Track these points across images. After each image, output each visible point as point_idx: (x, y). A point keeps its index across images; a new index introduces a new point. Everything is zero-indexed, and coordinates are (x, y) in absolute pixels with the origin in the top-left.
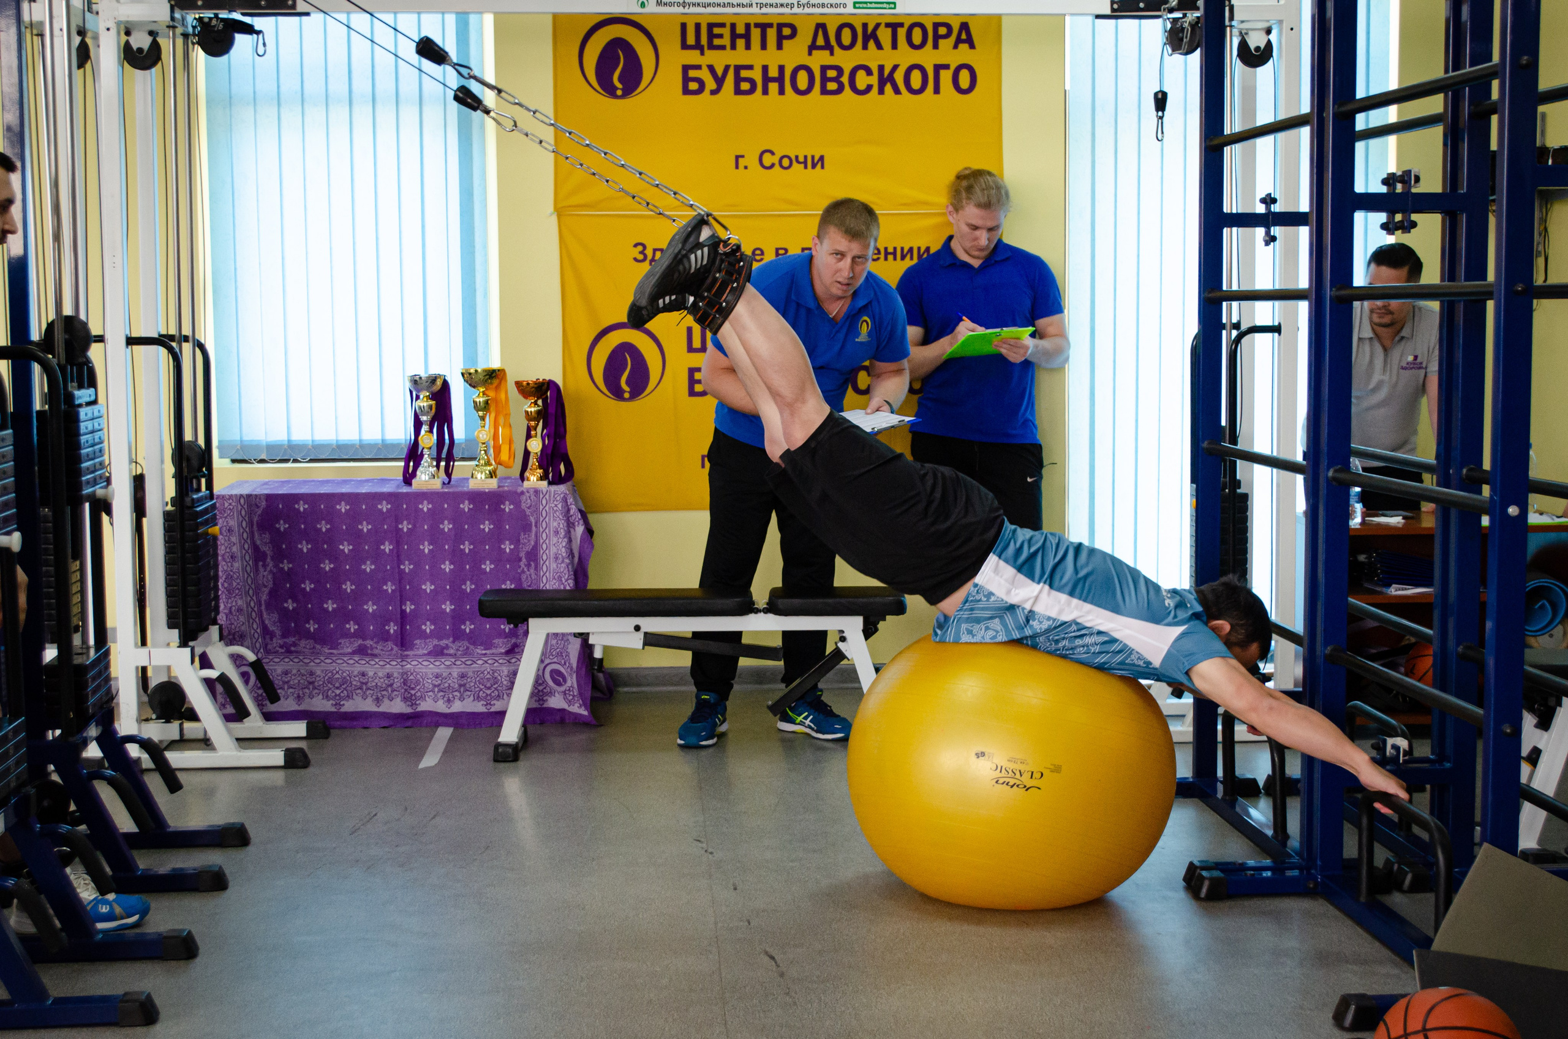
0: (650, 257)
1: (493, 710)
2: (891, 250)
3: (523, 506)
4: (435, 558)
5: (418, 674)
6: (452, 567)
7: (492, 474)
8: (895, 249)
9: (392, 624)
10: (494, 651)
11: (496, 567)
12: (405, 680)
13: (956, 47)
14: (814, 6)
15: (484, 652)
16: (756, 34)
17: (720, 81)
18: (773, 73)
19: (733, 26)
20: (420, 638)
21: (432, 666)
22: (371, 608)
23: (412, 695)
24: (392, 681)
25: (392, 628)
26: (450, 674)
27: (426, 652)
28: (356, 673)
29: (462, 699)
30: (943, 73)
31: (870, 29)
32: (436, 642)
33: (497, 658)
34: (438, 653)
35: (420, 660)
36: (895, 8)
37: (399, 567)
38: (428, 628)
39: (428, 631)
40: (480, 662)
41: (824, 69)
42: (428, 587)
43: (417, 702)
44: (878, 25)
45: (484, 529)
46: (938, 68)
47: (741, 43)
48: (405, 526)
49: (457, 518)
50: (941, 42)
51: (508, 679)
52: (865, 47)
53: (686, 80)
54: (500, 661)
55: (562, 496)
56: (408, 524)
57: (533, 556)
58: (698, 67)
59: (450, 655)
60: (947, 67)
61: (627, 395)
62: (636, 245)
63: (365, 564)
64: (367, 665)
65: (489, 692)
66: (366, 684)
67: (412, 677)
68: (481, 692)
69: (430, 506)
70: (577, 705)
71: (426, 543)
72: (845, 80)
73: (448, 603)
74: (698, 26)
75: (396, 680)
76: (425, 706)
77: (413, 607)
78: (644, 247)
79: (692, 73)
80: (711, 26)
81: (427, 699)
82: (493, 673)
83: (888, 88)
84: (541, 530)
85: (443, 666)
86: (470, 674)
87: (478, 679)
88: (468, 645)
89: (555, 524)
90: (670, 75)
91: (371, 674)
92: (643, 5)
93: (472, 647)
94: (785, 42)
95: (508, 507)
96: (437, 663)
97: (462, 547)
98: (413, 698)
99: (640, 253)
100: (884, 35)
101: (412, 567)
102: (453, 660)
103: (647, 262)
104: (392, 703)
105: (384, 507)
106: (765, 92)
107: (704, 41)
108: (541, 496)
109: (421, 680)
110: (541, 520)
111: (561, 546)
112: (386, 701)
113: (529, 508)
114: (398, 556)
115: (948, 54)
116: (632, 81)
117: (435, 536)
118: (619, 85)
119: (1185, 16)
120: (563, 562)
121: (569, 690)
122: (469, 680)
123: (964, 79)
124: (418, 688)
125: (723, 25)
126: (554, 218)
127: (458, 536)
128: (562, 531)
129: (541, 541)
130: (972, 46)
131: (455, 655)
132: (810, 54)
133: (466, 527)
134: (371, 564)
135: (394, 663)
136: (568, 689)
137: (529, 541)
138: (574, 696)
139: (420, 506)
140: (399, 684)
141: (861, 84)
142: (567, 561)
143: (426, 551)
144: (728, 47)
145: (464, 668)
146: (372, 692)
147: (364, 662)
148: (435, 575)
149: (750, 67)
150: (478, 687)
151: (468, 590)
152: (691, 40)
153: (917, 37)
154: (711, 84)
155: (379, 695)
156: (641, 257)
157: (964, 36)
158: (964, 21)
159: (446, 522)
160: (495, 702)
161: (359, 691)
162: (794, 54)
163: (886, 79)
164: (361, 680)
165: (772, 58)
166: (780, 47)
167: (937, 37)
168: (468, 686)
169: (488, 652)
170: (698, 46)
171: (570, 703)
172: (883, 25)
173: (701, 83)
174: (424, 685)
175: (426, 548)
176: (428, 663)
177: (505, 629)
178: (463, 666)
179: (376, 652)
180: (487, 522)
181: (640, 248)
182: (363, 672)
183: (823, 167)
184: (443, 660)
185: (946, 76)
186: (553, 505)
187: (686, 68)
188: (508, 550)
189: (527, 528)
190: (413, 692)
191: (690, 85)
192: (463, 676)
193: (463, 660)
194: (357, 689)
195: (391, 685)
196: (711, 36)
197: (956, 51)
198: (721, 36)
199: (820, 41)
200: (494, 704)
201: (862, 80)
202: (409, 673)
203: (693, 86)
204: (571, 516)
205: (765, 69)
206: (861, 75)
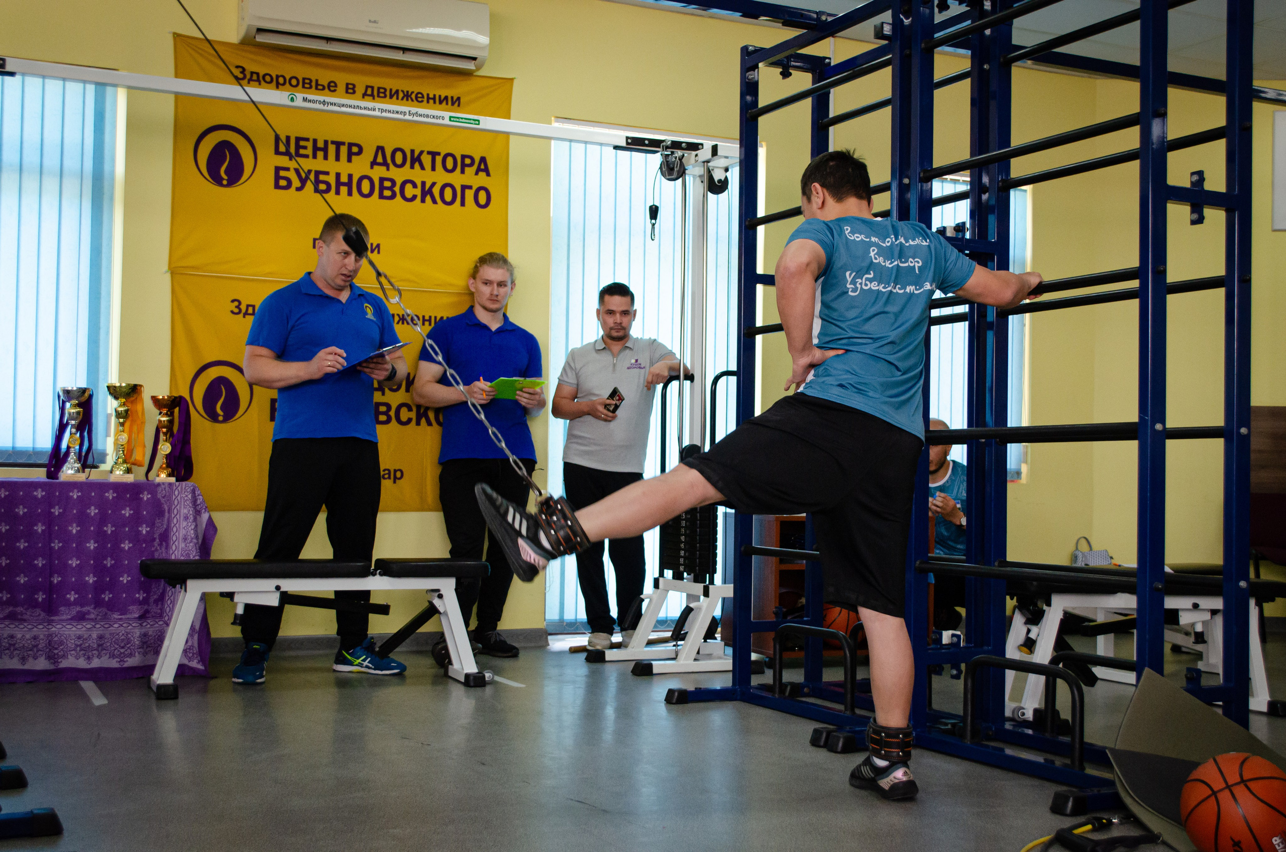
0: (244, 310)
1: (126, 665)
2: (427, 318)
3: (159, 496)
4: (81, 538)
5: (62, 635)
6: (96, 545)
7: (128, 471)
8: (430, 317)
9: (41, 593)
10: (128, 616)
11: (134, 546)
12: (50, 641)
13: (477, 174)
14: (420, 115)
15: (120, 617)
16: (332, 149)
17: (303, 182)
18: (344, 179)
19: (315, 141)
20: (64, 605)
21: (74, 629)
22: (22, 580)
23: (55, 654)
24: (38, 642)
25: (40, 597)
26: (90, 635)
27: (69, 617)
28: (5, 636)
29: (99, 656)
30: (467, 192)
31: (416, 154)
32: (78, 609)
33: (131, 622)
34: (81, 618)
35: (64, 624)
36: (479, 124)
37: (50, 545)
38: (72, 597)
39: (72, 599)
40: (116, 626)
41: (382, 180)
42: (74, 562)
43: (59, 661)
44: (422, 152)
45: (125, 514)
46: (464, 188)
47: (320, 154)
48: (56, 511)
49: (103, 505)
50: (467, 169)
51: (140, 639)
52: (412, 167)
53: (277, 178)
54: (133, 625)
55: (192, 488)
56: (60, 508)
57: (165, 537)
58: (287, 169)
59: (92, 619)
60: (470, 187)
61: (221, 418)
62: (233, 301)
63: (19, 542)
64: (16, 629)
65: (122, 651)
66: (14, 645)
67: (56, 639)
68: (116, 651)
69: (80, 494)
70: (196, 661)
71: (75, 525)
72: (397, 189)
73: (91, 575)
74: (288, 138)
75: (41, 641)
76: (64, 664)
77: (60, 579)
78: (240, 303)
79: (283, 173)
80: (298, 139)
81: (69, 657)
82: (127, 635)
83: (428, 198)
84: (173, 516)
85: (84, 629)
86: (107, 636)
87: (114, 640)
88: (106, 610)
89: (186, 511)
90: (265, 174)
91: (19, 636)
92: (292, 100)
93: (109, 613)
94: (354, 158)
95: (146, 496)
96: (79, 627)
97: (105, 528)
98: (56, 656)
99: (236, 307)
100: (426, 160)
101: (61, 545)
102: (93, 624)
103: (242, 315)
104: (36, 661)
105: (39, 494)
106: (338, 192)
107: (292, 150)
108: (174, 488)
109: (65, 641)
110: (173, 508)
111: (190, 529)
112: (31, 660)
113: (163, 497)
114: (49, 535)
115: (470, 178)
116: (235, 175)
117: (82, 519)
118: (225, 177)
119: (673, 153)
120: (191, 542)
121: (190, 649)
122: (106, 641)
123: (482, 198)
124: (61, 647)
125: (307, 140)
126: (168, 277)
127: (103, 519)
128: (191, 516)
129: (172, 525)
130: (488, 175)
131: (96, 619)
132: (372, 167)
133: (110, 512)
134: (25, 542)
135: (41, 627)
136: (188, 647)
137: (162, 525)
138: (193, 654)
139: (71, 494)
140: (44, 645)
141: (409, 195)
142: (195, 541)
143: (74, 531)
144: (311, 156)
145: (103, 630)
146: (18, 652)
147: (14, 626)
148: (80, 552)
149: (327, 173)
150: (114, 646)
151: (109, 565)
152: (282, 148)
153: (450, 163)
154: (296, 183)
155: (26, 654)
156: (236, 310)
157: (482, 167)
158: (484, 156)
159: (93, 508)
160: (128, 659)
161: (7, 651)
162: (360, 167)
163: (427, 192)
164: (10, 642)
165: (344, 168)
166: (349, 160)
167: (464, 166)
168: (105, 645)
169: (123, 617)
170: (287, 153)
171: (190, 659)
172: (425, 153)
173: (289, 181)
174: (67, 645)
175: (74, 529)
176: (71, 626)
177: (139, 597)
178: (102, 628)
179: (25, 617)
180: (128, 508)
181: (236, 303)
182: (13, 635)
183: (379, 252)
184: (84, 624)
185: (469, 194)
186: (184, 496)
187: (278, 169)
188: (144, 532)
189: (161, 513)
190: (56, 651)
191: (280, 181)
192: (101, 637)
193: (102, 623)
194: (6, 650)
195: (36, 646)
196: (298, 147)
197: (476, 176)
198: (305, 148)
199: (380, 159)
200: (127, 661)
201: (409, 191)
202: (54, 635)
203: (283, 183)
204: (198, 505)
205: (338, 175)
206: (409, 187)
